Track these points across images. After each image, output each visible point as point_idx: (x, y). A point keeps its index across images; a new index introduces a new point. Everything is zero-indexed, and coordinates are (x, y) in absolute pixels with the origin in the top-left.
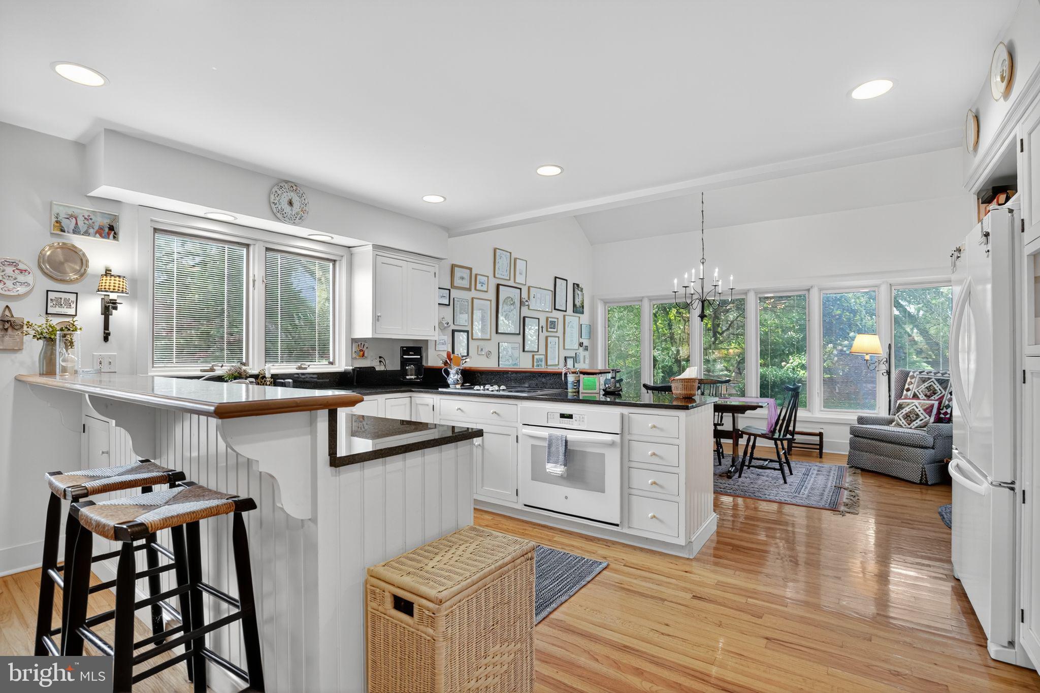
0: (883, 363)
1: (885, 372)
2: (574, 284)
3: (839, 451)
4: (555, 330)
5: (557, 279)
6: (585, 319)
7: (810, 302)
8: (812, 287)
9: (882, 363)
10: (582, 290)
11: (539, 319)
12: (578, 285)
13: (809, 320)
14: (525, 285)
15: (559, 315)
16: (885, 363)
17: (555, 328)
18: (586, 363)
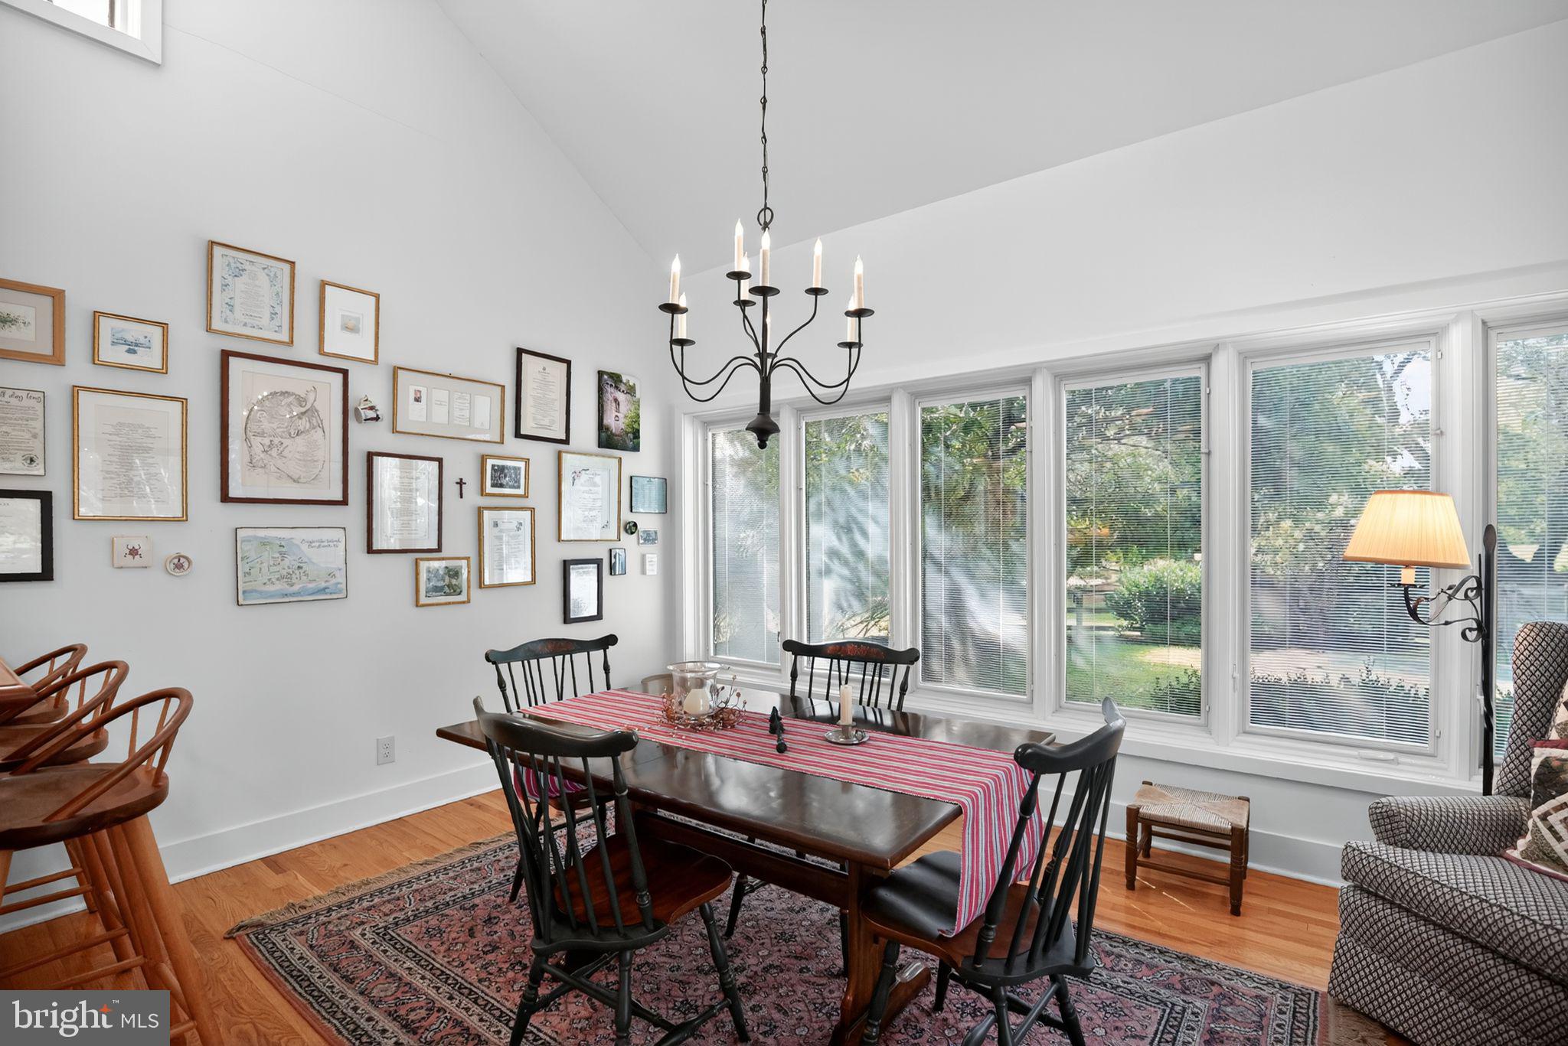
0: (1466, 596)
1: (1471, 630)
2: (600, 374)
3: (1303, 872)
4: (521, 491)
5: (524, 356)
6: (643, 463)
7: (1212, 396)
8: (1217, 347)
9: (1460, 595)
10: (631, 391)
11: (440, 461)
12: (616, 379)
13: (1209, 454)
14: (376, 362)
15: (541, 455)
16: (1471, 594)
17: (519, 487)
18: (648, 573)
